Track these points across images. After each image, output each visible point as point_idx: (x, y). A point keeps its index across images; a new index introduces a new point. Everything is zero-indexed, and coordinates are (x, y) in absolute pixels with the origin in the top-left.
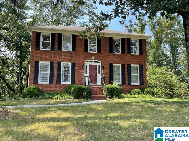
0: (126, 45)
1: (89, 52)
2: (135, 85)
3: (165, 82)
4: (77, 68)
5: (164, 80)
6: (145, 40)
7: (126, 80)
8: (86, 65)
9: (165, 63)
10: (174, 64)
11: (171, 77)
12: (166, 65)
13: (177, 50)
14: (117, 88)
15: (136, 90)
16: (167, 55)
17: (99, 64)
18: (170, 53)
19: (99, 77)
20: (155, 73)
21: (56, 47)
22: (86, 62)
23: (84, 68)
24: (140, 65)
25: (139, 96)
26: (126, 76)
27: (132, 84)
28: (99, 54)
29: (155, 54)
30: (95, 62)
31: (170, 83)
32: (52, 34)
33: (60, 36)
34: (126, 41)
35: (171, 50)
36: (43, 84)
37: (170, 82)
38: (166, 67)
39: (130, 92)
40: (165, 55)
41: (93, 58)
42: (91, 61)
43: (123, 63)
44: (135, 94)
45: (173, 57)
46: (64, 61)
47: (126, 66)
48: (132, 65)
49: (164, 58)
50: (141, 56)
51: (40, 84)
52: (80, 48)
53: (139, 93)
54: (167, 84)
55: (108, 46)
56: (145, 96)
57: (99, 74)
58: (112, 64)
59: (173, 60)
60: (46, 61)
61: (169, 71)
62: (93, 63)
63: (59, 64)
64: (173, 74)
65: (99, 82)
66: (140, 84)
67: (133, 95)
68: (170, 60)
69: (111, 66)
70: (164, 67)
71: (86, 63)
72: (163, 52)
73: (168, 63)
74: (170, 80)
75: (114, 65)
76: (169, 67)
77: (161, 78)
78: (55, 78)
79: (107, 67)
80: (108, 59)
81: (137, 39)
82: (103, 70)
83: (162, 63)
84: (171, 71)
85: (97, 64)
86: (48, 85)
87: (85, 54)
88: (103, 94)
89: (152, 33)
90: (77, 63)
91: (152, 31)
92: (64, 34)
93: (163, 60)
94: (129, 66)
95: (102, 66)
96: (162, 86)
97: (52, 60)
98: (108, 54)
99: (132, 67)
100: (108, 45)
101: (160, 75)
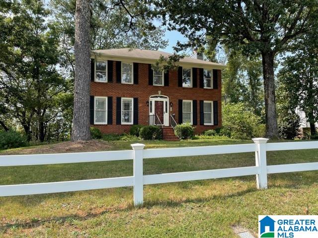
0: (198, 77)
1: (154, 85)
2: (208, 126)
3: (242, 123)
4: (140, 105)
5: (240, 122)
6: (220, 71)
7: (199, 120)
8: (151, 102)
9: (241, 98)
10: (253, 99)
11: (250, 117)
12: (243, 101)
13: (258, 80)
14: (191, 128)
15: (210, 130)
16: (244, 86)
17: (166, 100)
18: (249, 84)
19: (166, 117)
20: (229, 112)
21: (114, 78)
22: (151, 97)
23: (148, 106)
24: (214, 102)
25: (214, 137)
26: (198, 115)
27: (205, 124)
28: (167, 87)
29: (229, 85)
30: (161, 97)
31: (247, 126)
32: (109, 61)
33: (119, 64)
34: (198, 72)
35: (250, 79)
36: (100, 125)
37: (248, 124)
38: (243, 104)
39: (204, 133)
40: (242, 87)
41: (160, 92)
42: (157, 97)
43: (195, 99)
44: (209, 135)
45: (252, 89)
46: (124, 97)
47: (198, 102)
48: (205, 102)
49: (241, 91)
50: (216, 90)
51: (97, 125)
52: (144, 80)
53: (214, 134)
54: (243, 127)
55: (177, 78)
56: (220, 137)
57: (166, 112)
58: (182, 101)
59: (253, 93)
60: (102, 95)
61: (246, 109)
62: (159, 99)
63: (119, 100)
64: (252, 113)
65: (166, 123)
66: (215, 124)
67: (208, 137)
68: (248, 93)
69: (180, 102)
70: (240, 104)
71: (151, 99)
72: (239, 82)
73: (246, 99)
74: (248, 121)
75: (183, 101)
76: (247, 103)
77: (236, 118)
78: (114, 117)
79: (176, 103)
80: (176, 94)
81: (211, 69)
82: (171, 108)
83: (238, 97)
84: (249, 110)
85: (164, 100)
86: (106, 125)
87: (150, 88)
88: (175, 135)
89: (225, 55)
90: (139, 99)
91: (226, 53)
92: (123, 62)
93: (240, 94)
94: (202, 102)
95: (170, 103)
96: (237, 130)
97: (110, 94)
98: (177, 88)
99: (205, 103)
100: (177, 76)
101: (235, 115)
